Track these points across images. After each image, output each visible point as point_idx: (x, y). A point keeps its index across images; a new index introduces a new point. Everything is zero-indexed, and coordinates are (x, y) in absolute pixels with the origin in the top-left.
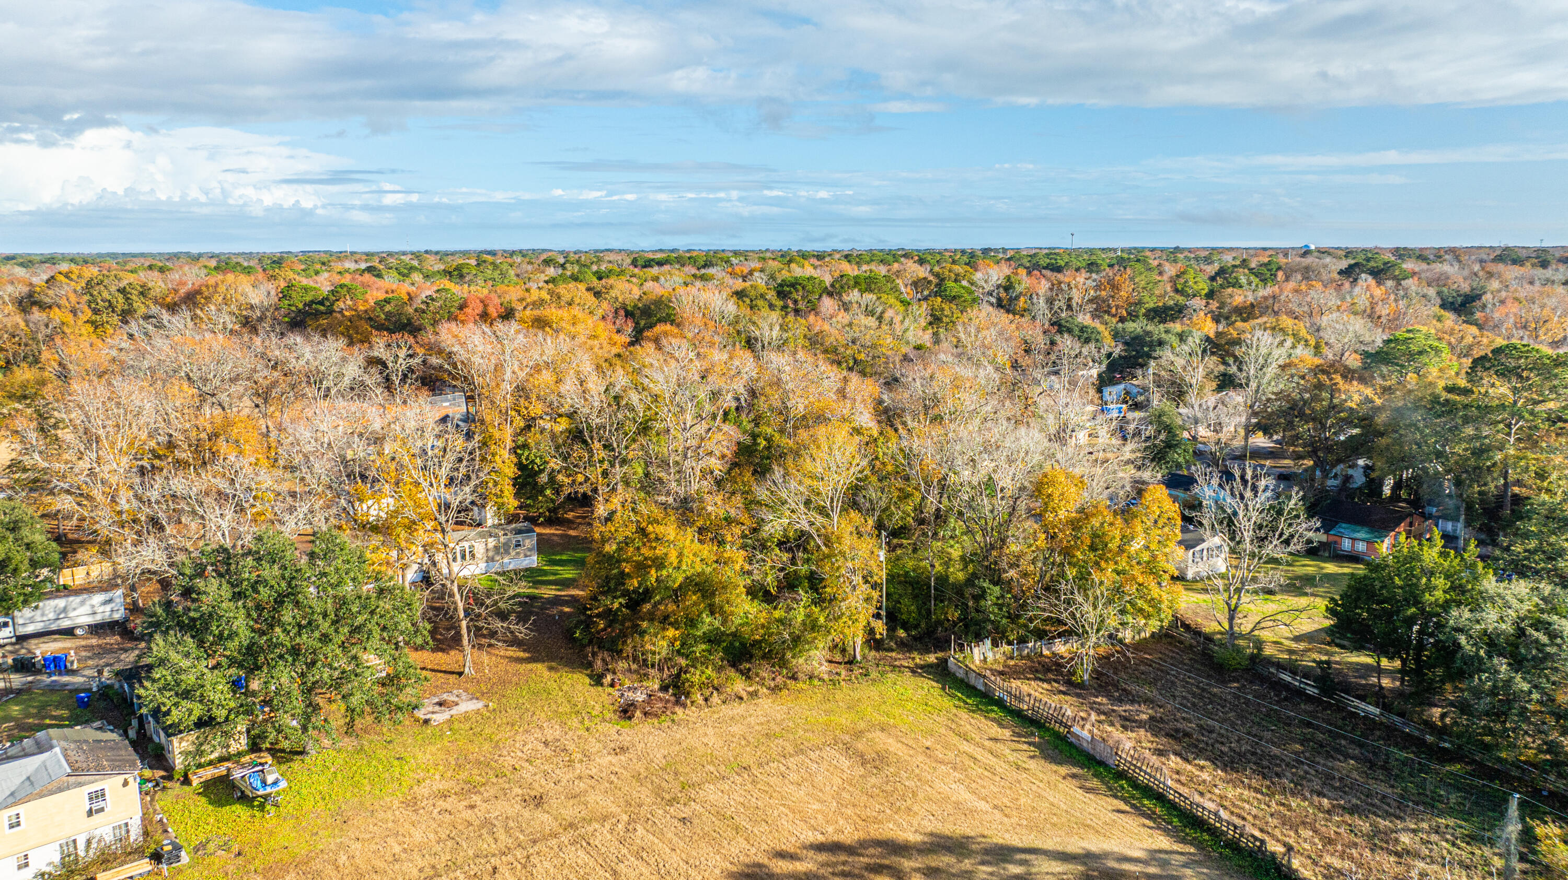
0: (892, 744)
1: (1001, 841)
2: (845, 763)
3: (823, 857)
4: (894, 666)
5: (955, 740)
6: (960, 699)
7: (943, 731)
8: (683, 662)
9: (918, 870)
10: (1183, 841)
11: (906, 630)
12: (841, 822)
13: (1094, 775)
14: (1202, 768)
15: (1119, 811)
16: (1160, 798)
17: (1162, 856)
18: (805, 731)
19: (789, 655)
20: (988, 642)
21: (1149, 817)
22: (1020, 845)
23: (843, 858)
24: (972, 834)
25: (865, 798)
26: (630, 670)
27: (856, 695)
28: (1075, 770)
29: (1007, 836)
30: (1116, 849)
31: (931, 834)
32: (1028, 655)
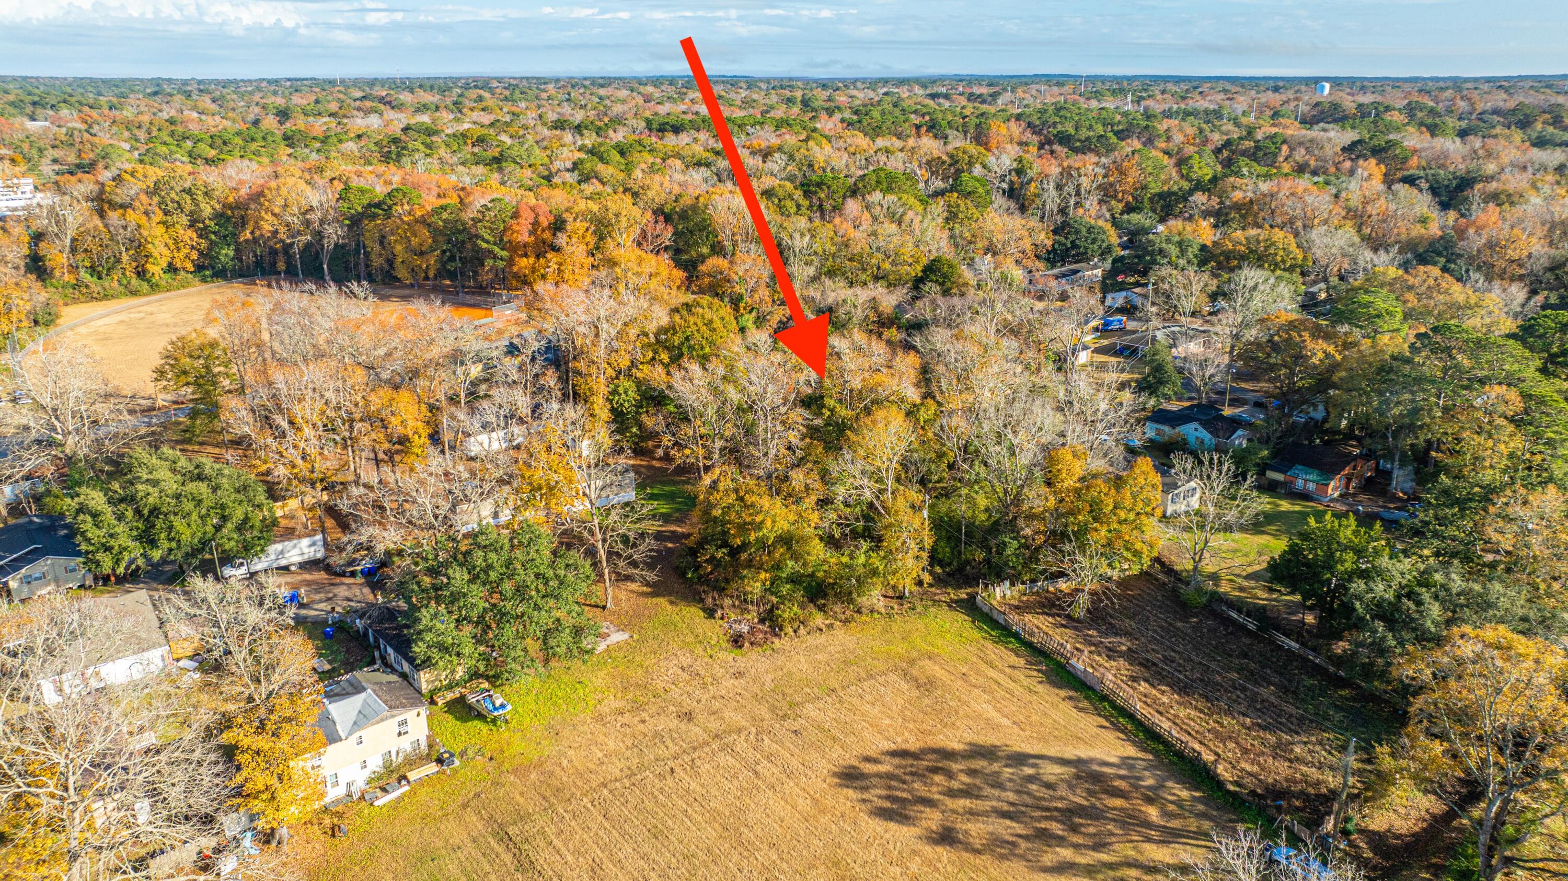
0: (939, 673)
1: (1019, 749)
2: (905, 686)
3: (896, 761)
4: (935, 601)
5: (984, 667)
6: (986, 632)
7: (974, 659)
8: (774, 599)
9: (962, 771)
10: (1145, 750)
11: (941, 567)
12: (906, 734)
13: (1086, 698)
14: (1163, 692)
15: (1102, 727)
16: (1131, 717)
17: (1131, 762)
18: (873, 659)
19: (854, 595)
20: (1007, 583)
21: (1122, 732)
22: (1032, 753)
23: (910, 762)
24: (998, 744)
25: (921, 715)
26: (734, 606)
27: (908, 627)
28: (1071, 693)
29: (1023, 745)
30: (1098, 756)
31: (970, 744)
32: (1038, 592)
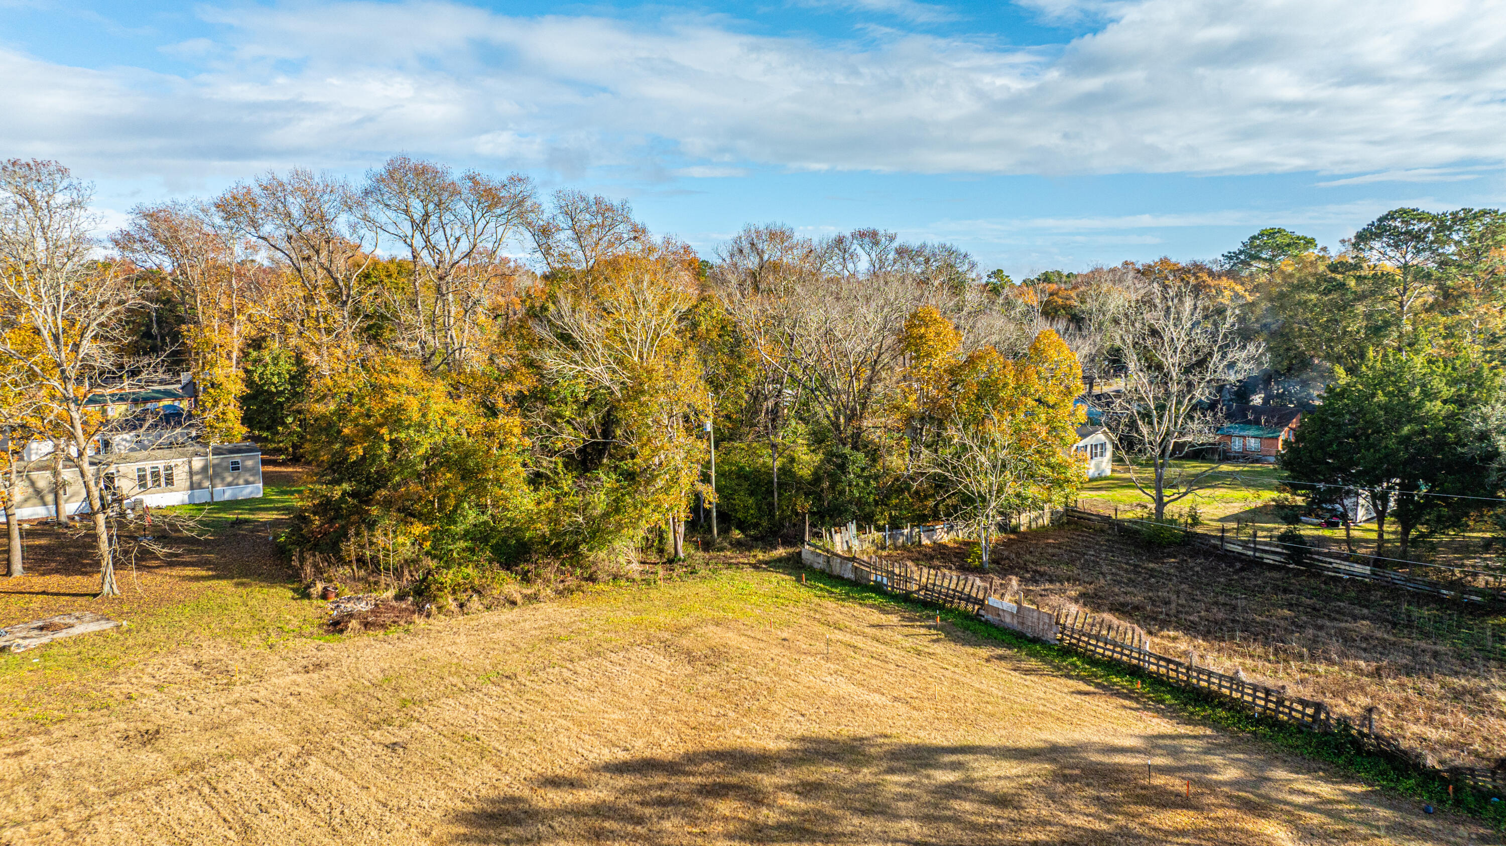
0: (732, 638)
1: (914, 741)
2: (663, 662)
3: (625, 781)
4: (730, 564)
5: (823, 629)
6: (821, 589)
7: (804, 621)
8: (433, 564)
9: (787, 788)
10: (1189, 722)
11: (743, 530)
12: (657, 732)
13: (1030, 655)
14: (1175, 639)
15: (1080, 693)
16: (1135, 672)
17: (1168, 742)
18: (604, 631)
19: (583, 548)
20: (853, 527)
21: (1127, 697)
22: (946, 744)
23: (659, 779)
24: (868, 734)
25: (694, 701)
26: (354, 579)
27: (679, 593)
28: (1000, 652)
29: (922, 734)
30: (1095, 739)
31: (803, 739)
32: (903, 545)
